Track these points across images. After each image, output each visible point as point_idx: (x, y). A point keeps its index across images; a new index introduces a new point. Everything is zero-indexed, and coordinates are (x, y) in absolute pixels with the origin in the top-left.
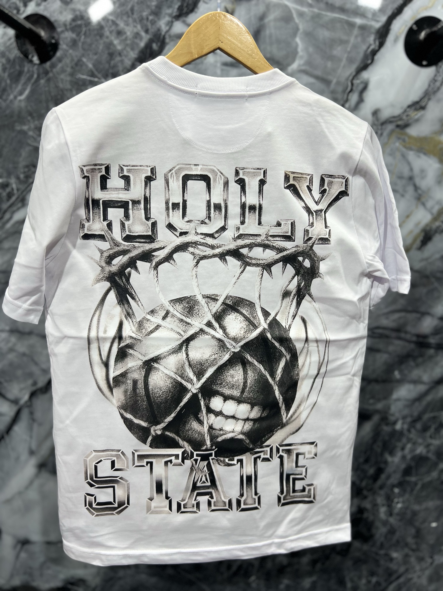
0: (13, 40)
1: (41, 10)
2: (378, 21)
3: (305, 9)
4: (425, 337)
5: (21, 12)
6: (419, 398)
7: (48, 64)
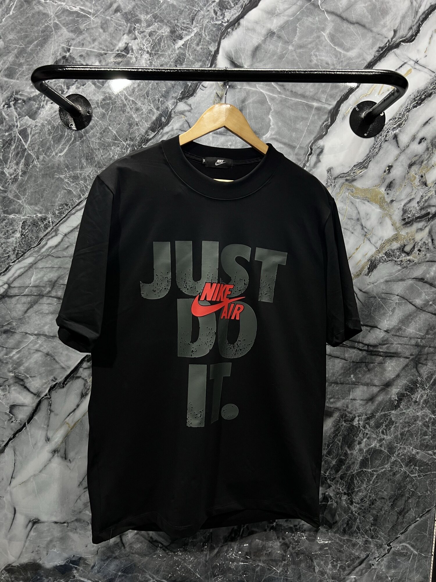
0: (58, 112)
1: (80, 92)
2: (330, 105)
3: (276, 96)
4: (375, 346)
5: (65, 92)
6: (371, 399)
7: (83, 130)
